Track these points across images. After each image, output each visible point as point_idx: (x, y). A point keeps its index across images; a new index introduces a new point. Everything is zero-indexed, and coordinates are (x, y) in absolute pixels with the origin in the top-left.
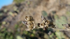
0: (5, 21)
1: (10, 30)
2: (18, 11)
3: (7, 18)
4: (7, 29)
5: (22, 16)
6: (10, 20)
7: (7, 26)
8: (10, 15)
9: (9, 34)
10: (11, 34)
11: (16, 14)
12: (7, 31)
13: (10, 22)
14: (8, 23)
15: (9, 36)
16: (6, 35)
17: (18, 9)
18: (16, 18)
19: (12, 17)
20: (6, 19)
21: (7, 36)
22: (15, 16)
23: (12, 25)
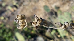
0: (3, 16)
1: (8, 26)
2: (18, 5)
3: (6, 13)
4: (5, 25)
5: (22, 10)
6: (8, 15)
7: (5, 21)
8: (9, 9)
9: (7, 30)
10: (10, 30)
11: (15, 9)
12: (4, 27)
13: (9, 18)
14: (7, 19)
15: (8, 33)
16: (4, 31)
17: (17, 3)
18: (15, 13)
19: (11, 11)
20: (4, 14)
21: (5, 33)
22: (14, 11)
23: (11, 20)
